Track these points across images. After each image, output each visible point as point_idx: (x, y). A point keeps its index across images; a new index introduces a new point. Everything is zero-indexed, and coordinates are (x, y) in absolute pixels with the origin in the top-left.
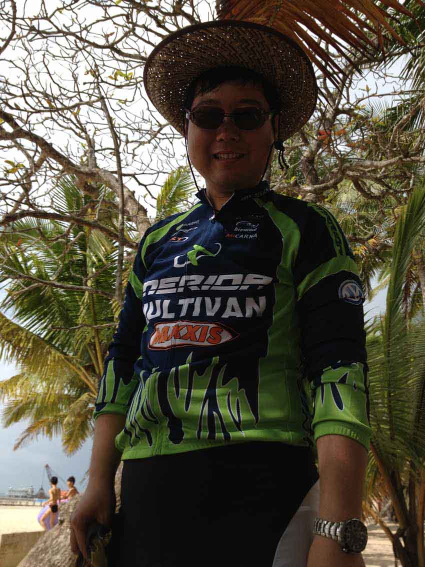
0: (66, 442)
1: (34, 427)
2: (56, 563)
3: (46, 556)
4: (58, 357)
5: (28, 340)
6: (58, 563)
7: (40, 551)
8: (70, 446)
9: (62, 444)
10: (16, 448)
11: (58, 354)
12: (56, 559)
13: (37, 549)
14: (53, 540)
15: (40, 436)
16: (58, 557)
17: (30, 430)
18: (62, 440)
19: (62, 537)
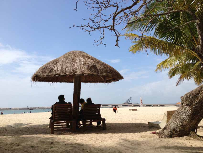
0: (196, 81)
1: (182, 77)
2: (183, 118)
3: (179, 116)
4: (179, 48)
5: (166, 45)
6: (184, 118)
7: (176, 115)
8: (198, 82)
9: (194, 82)
10: (177, 85)
11: (179, 47)
12: (182, 117)
13: (175, 114)
14: (180, 110)
15: (185, 80)
16: (183, 116)
17: (180, 79)
18: (194, 81)
19: (183, 109)
